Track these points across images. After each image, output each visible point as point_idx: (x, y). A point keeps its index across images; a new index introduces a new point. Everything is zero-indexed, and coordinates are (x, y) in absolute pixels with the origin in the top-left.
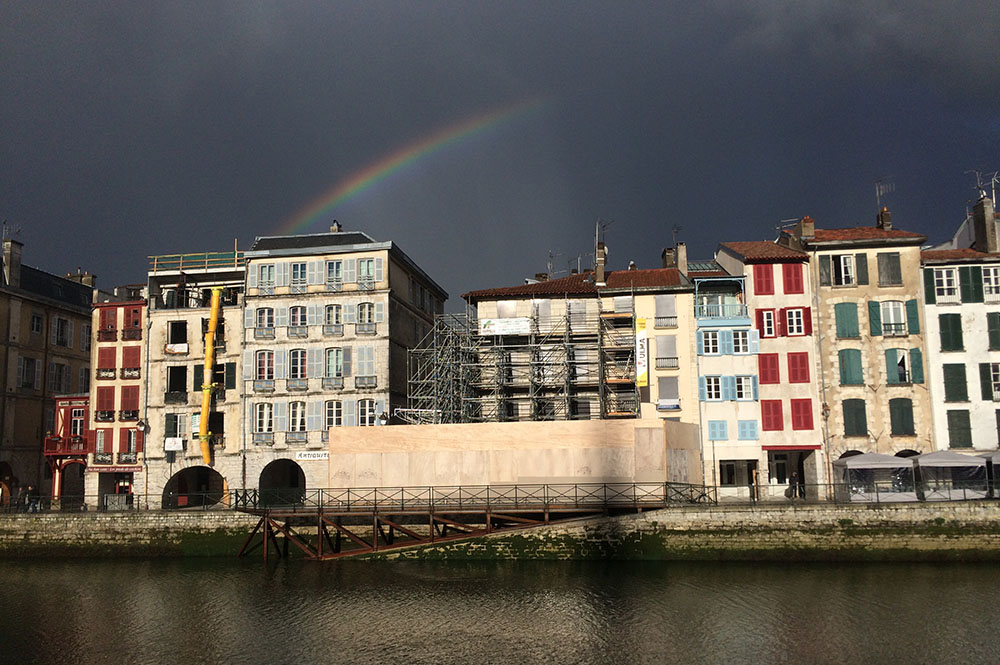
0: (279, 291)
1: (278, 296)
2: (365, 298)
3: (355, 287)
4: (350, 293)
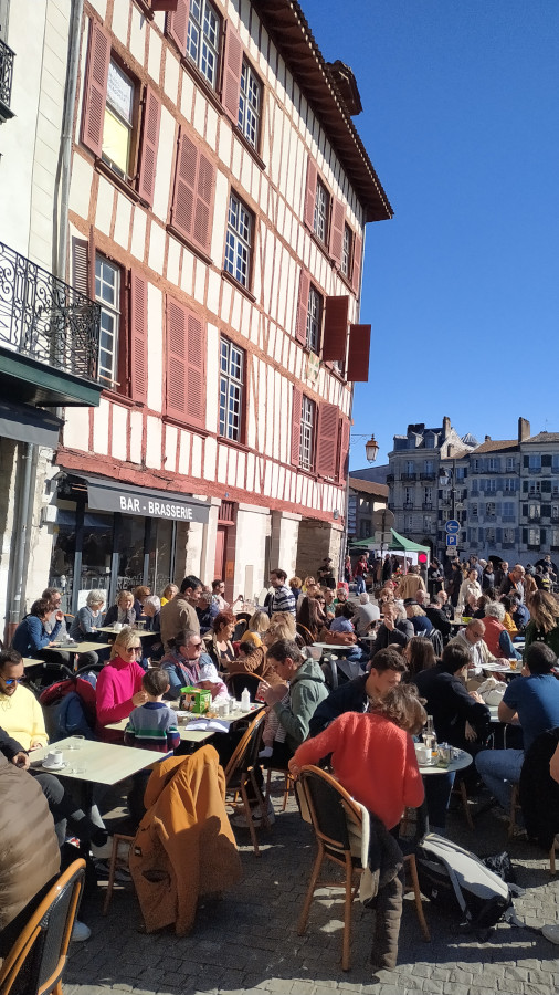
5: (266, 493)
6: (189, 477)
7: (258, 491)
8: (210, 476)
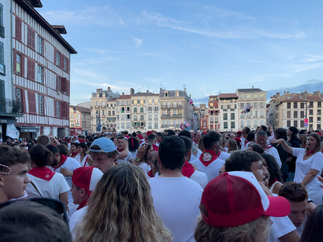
0: (245, 100)
1: (245, 101)
2: (262, 102)
3: (259, 99)
4: (259, 100)
5: (49, 124)
6: (34, 124)
7: (48, 124)
8: (38, 123)
